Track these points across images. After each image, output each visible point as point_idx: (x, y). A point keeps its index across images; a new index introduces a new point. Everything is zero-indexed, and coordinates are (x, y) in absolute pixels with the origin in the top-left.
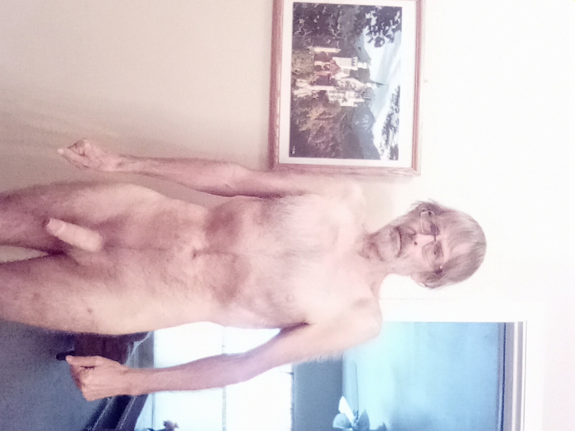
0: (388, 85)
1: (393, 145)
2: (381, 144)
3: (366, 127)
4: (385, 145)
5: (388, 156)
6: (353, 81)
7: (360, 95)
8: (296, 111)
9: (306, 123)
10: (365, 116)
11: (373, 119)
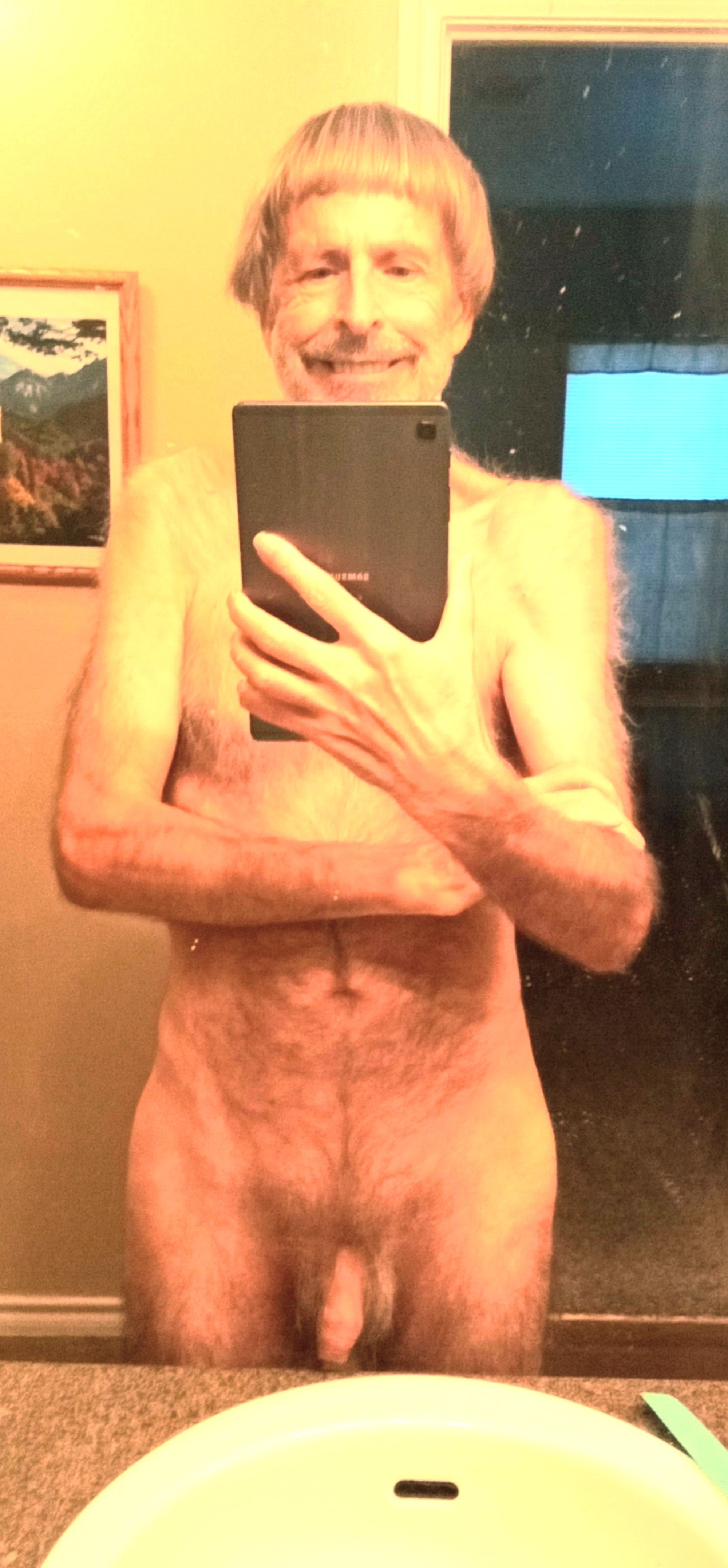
1: (76, 331)
2: (74, 358)
3: (41, 390)
4: (74, 349)
5: (99, 343)
8: (19, 532)
9: (42, 513)
10: (18, 389)
11: (24, 375)
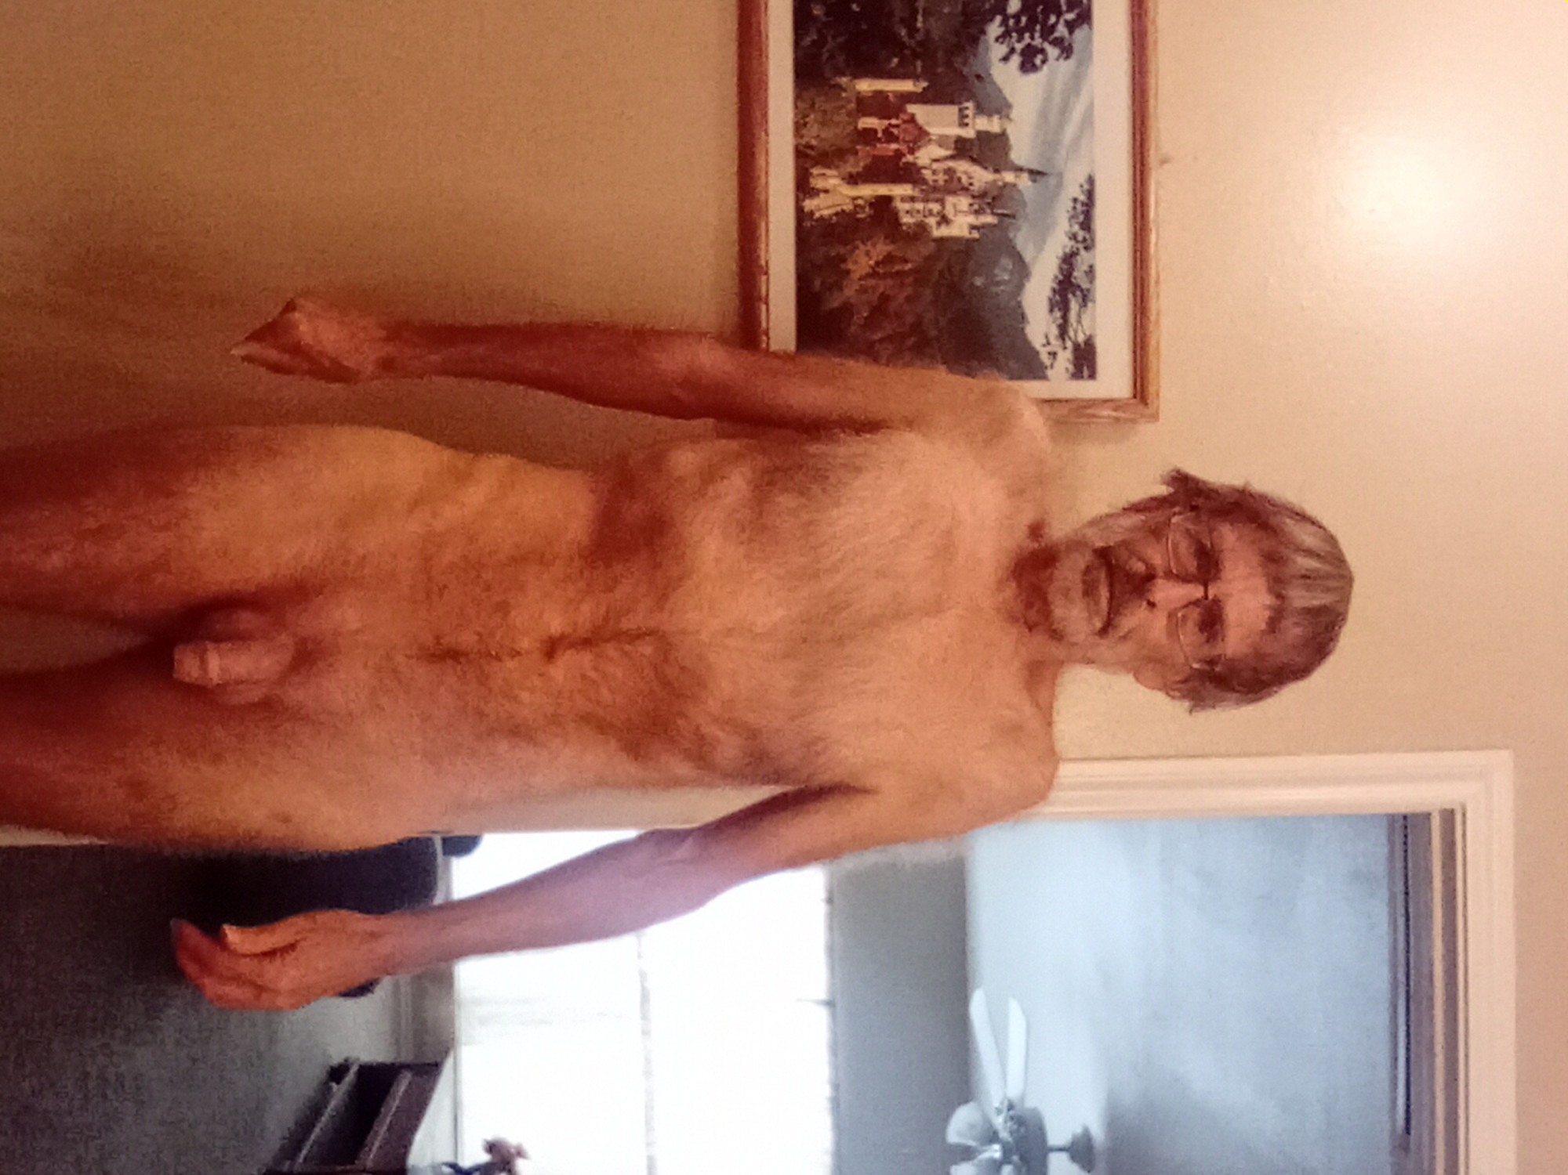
0: (1060, 175)
1: (1081, 338)
2: (1047, 337)
3: (1004, 292)
4: (1056, 338)
5: (1067, 369)
6: (963, 167)
7: (985, 206)
8: (813, 255)
9: (841, 289)
10: (1003, 260)
11: (1022, 270)
